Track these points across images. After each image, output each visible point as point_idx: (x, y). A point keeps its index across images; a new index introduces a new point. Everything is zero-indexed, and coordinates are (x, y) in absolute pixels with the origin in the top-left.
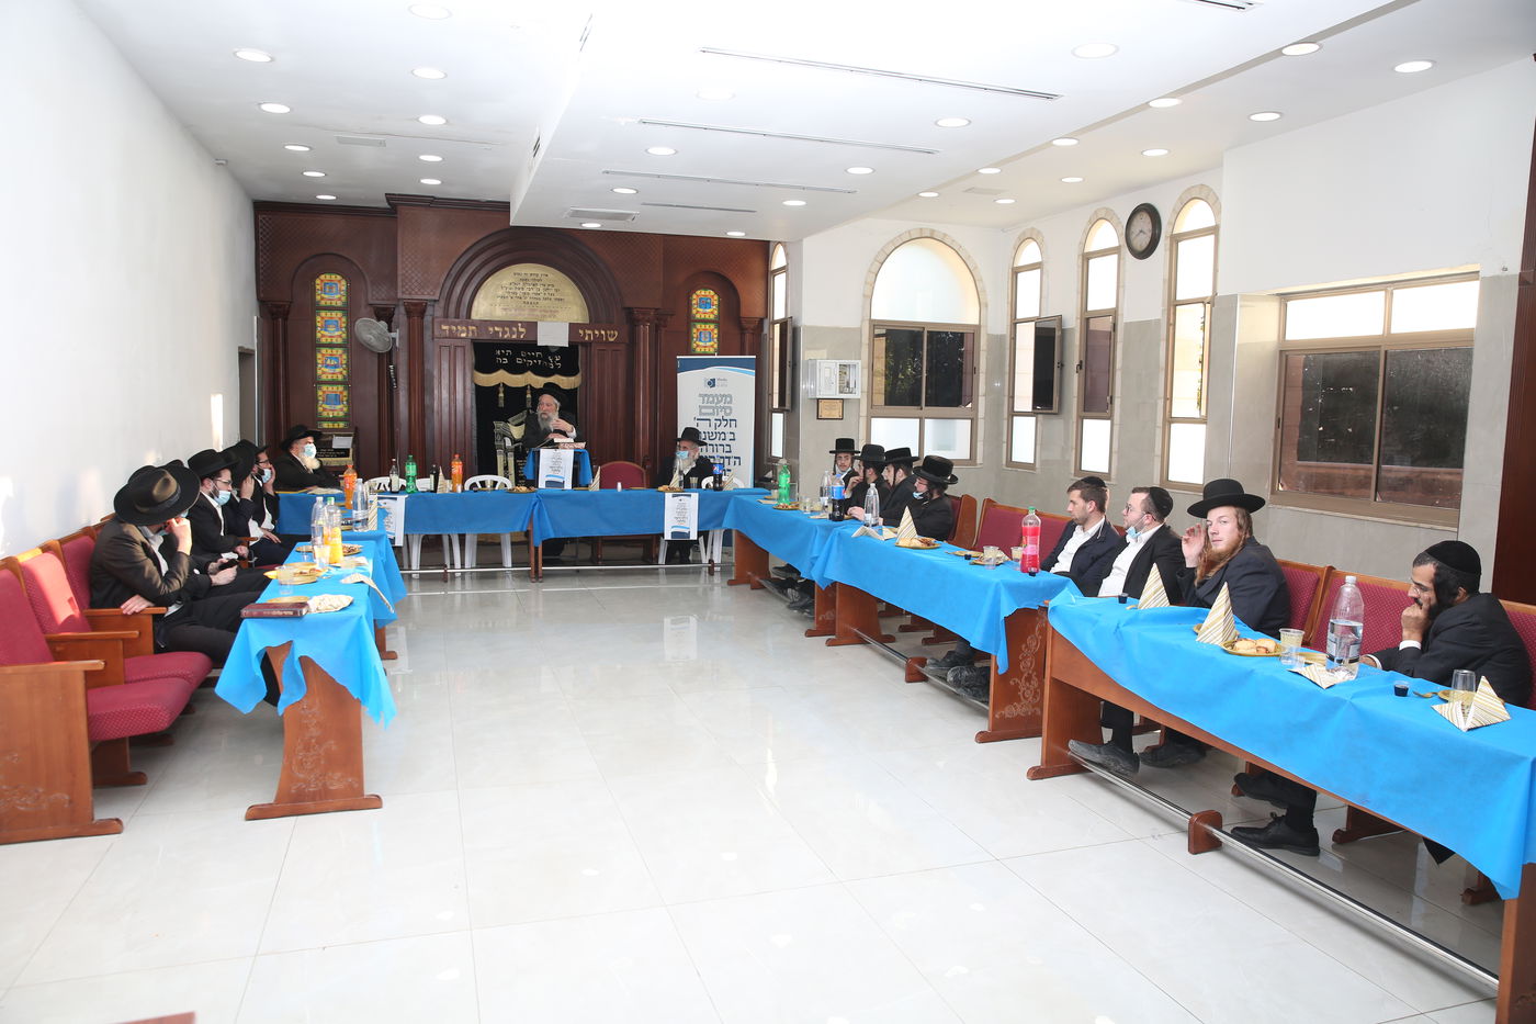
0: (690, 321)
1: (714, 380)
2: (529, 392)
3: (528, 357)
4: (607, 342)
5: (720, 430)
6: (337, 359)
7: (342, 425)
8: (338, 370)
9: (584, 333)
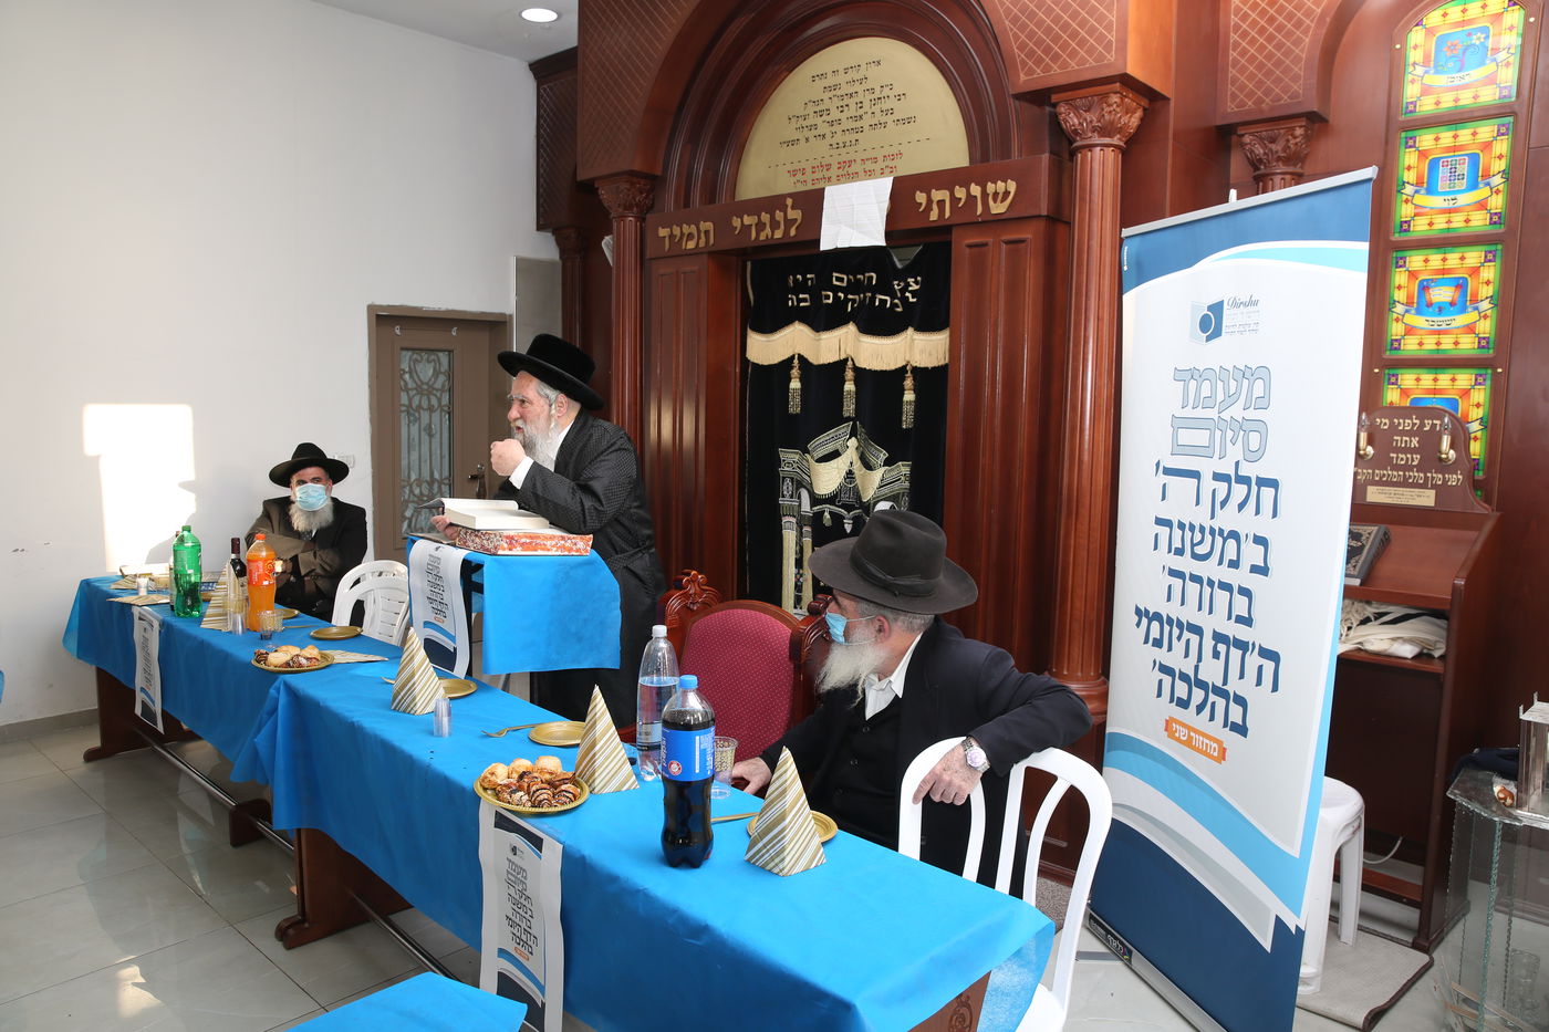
0: (1395, 125)
1: (1217, 309)
3: (849, 289)
4: (992, 220)
5: (1228, 519)
9: (929, 201)
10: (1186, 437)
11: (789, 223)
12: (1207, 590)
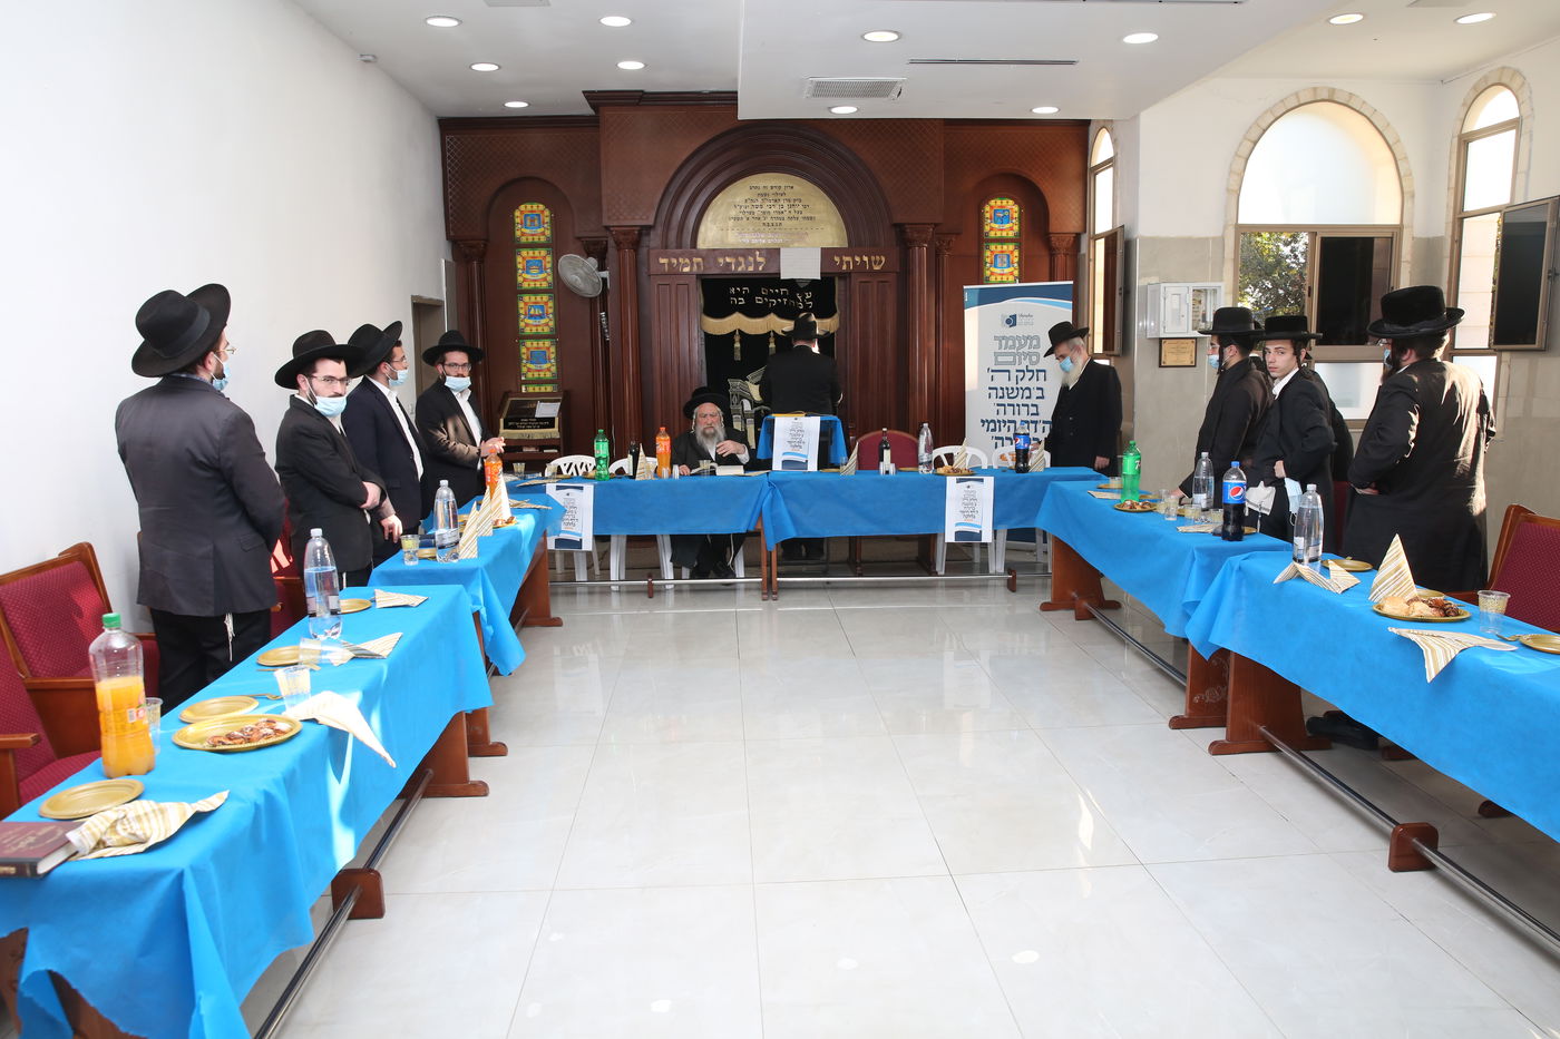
0: (982, 240)
1: (1014, 317)
2: (772, 340)
3: (771, 296)
4: (872, 272)
5: (1021, 384)
6: (542, 308)
7: (549, 389)
8: (543, 321)
9: (842, 261)
10: (1000, 358)
11: (757, 264)
12: (1017, 408)
